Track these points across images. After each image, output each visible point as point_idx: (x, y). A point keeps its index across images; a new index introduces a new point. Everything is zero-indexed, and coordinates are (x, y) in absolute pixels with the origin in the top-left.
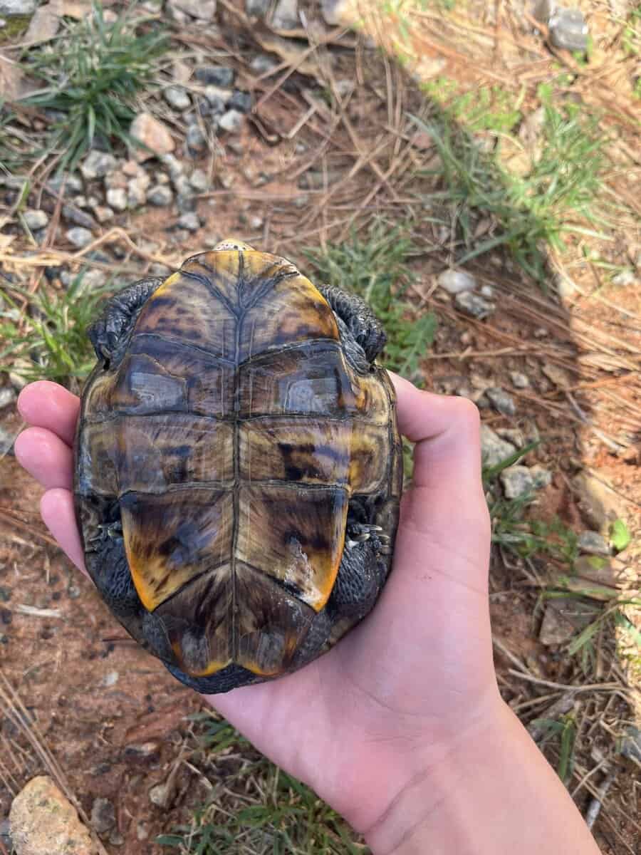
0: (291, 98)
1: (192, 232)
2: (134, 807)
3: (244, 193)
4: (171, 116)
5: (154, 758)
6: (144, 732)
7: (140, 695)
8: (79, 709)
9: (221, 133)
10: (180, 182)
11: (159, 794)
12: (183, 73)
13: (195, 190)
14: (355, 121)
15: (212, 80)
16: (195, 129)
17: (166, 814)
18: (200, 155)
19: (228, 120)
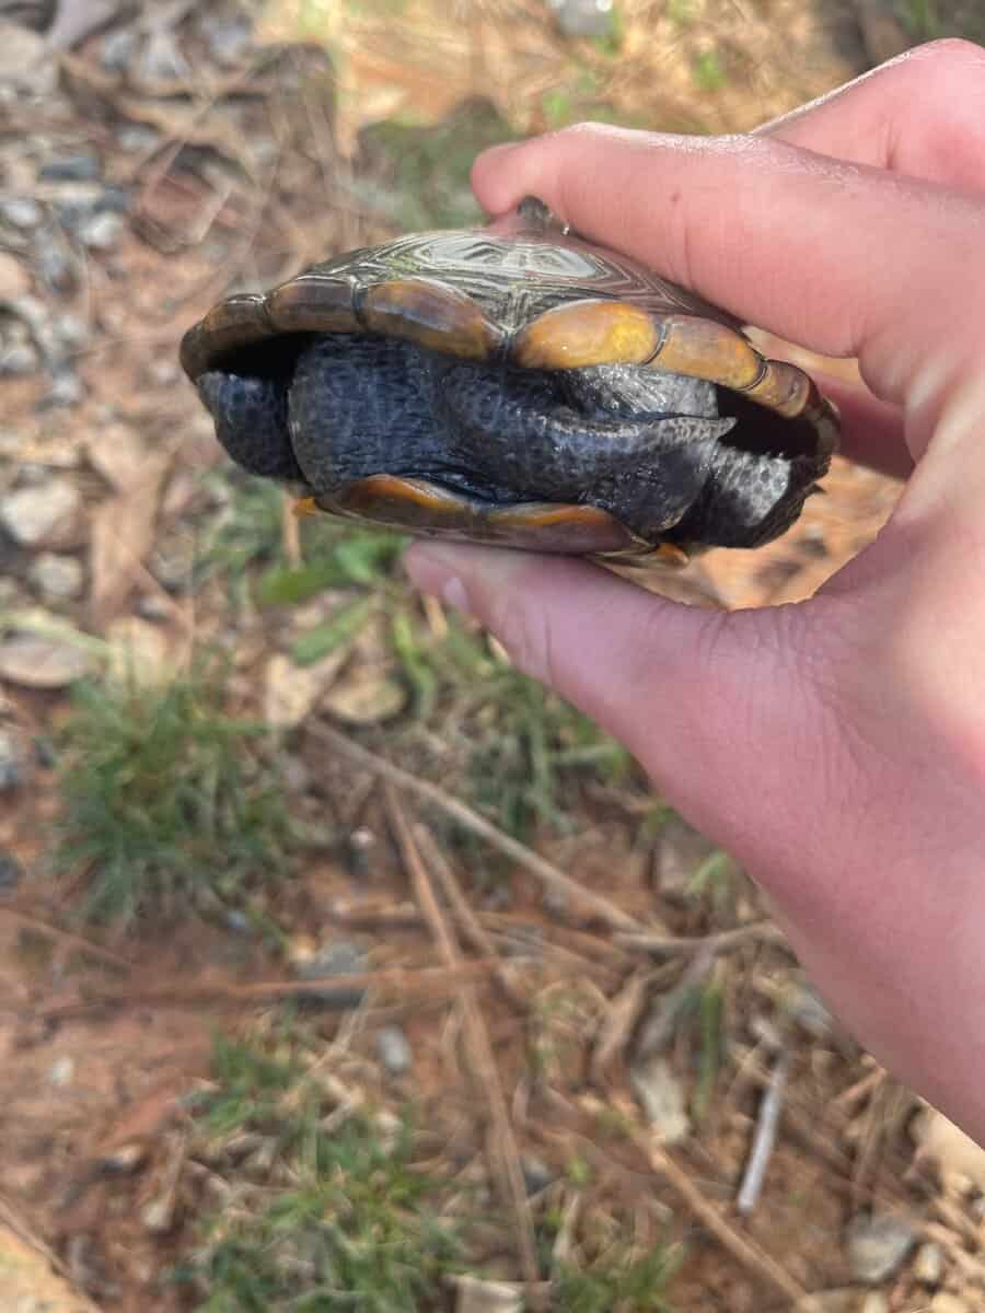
0: (189, 184)
1: (75, 405)
2: (126, 1240)
3: (140, 335)
4: (15, 240)
5: (142, 1166)
6: (121, 1133)
7: (105, 1084)
8: (24, 1121)
9: (95, 252)
10: (45, 334)
11: (156, 1215)
12: (22, 174)
13: (69, 344)
14: (286, 198)
15: (67, 175)
16: (53, 253)
17: (170, 1238)
18: (66, 288)
19: (100, 230)
